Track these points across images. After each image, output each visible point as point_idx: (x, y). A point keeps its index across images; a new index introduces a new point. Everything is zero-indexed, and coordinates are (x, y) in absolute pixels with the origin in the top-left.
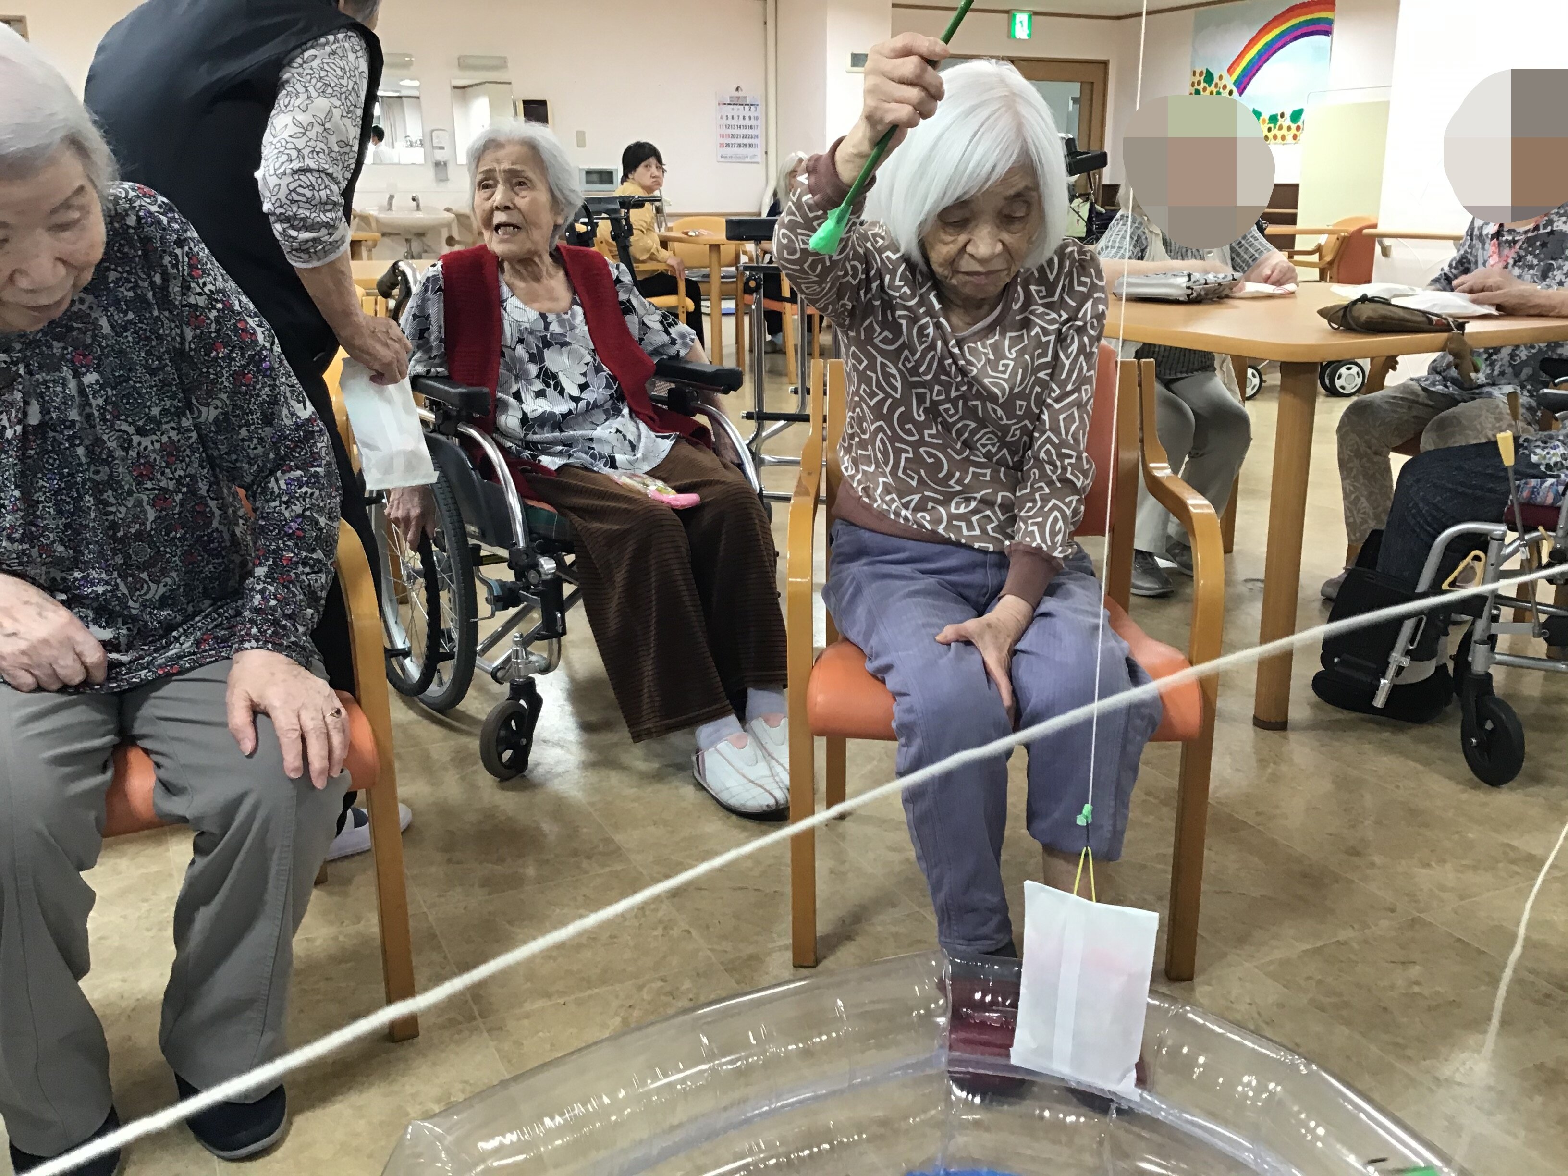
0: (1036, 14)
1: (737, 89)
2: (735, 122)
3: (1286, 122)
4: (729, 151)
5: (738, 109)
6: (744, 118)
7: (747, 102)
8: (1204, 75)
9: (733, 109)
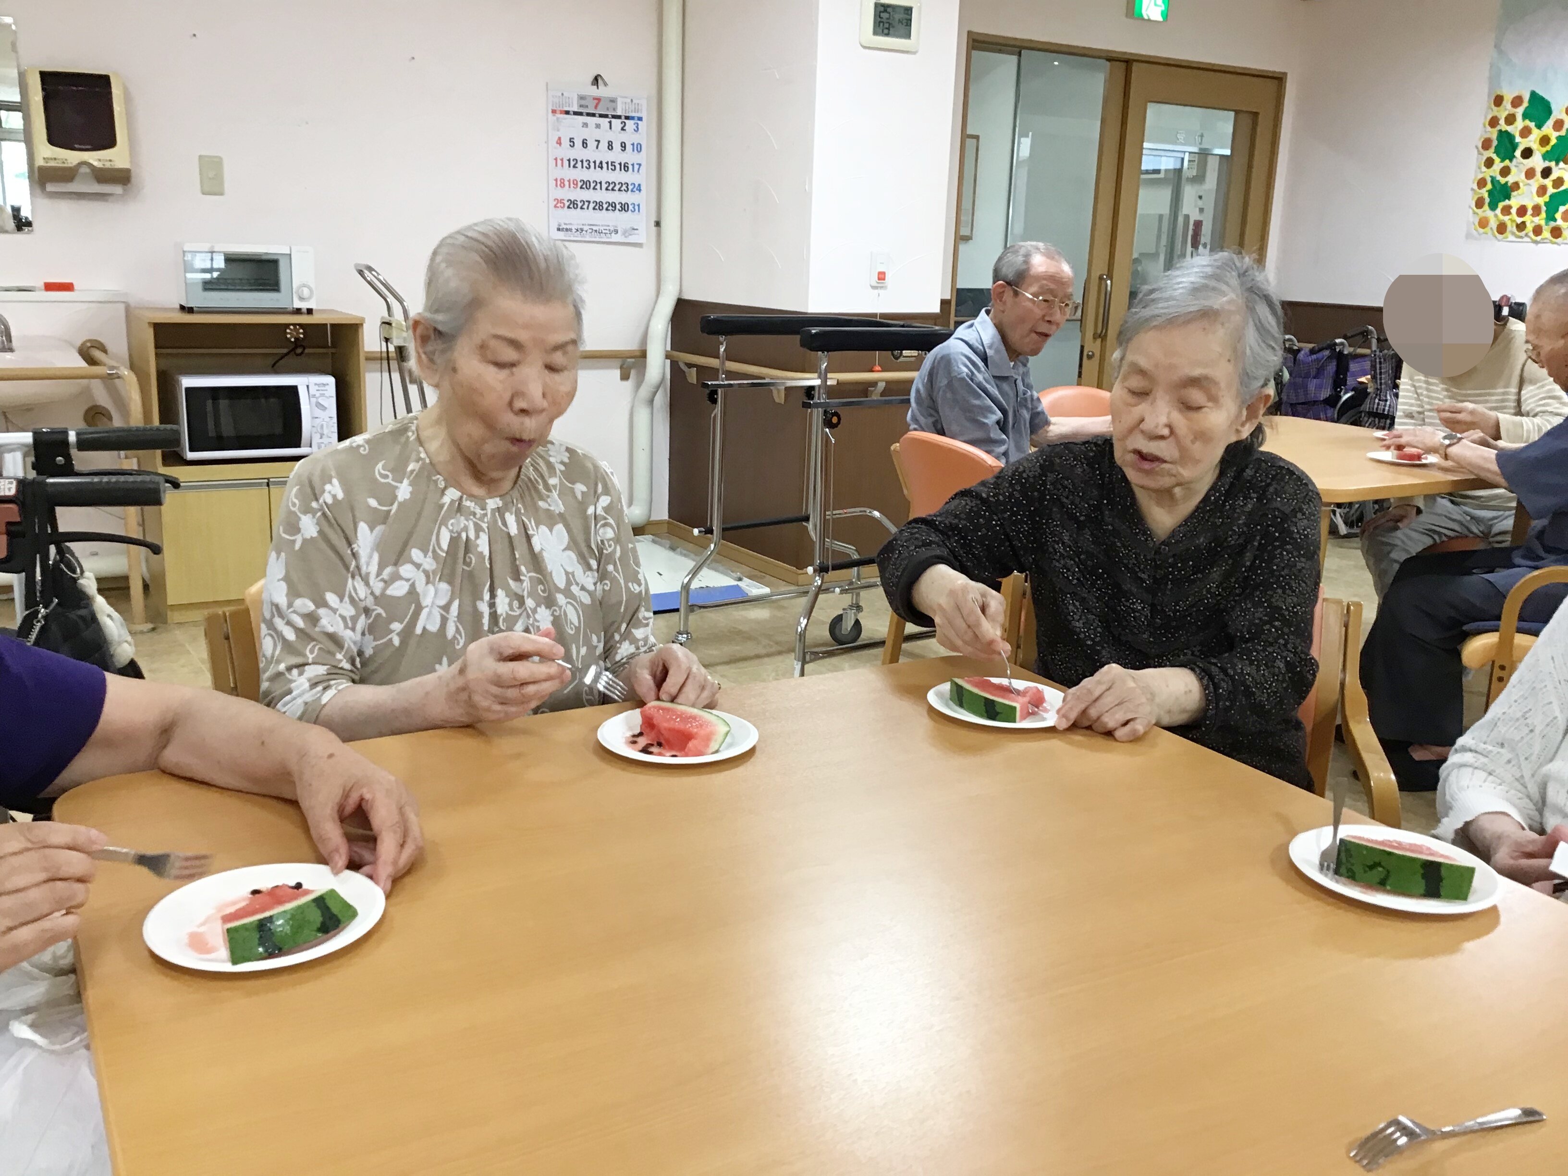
1: (596, 80)
2: (590, 154)
4: (576, 217)
5: (598, 126)
6: (610, 146)
7: (619, 113)
8: (1525, 104)
9: (585, 125)
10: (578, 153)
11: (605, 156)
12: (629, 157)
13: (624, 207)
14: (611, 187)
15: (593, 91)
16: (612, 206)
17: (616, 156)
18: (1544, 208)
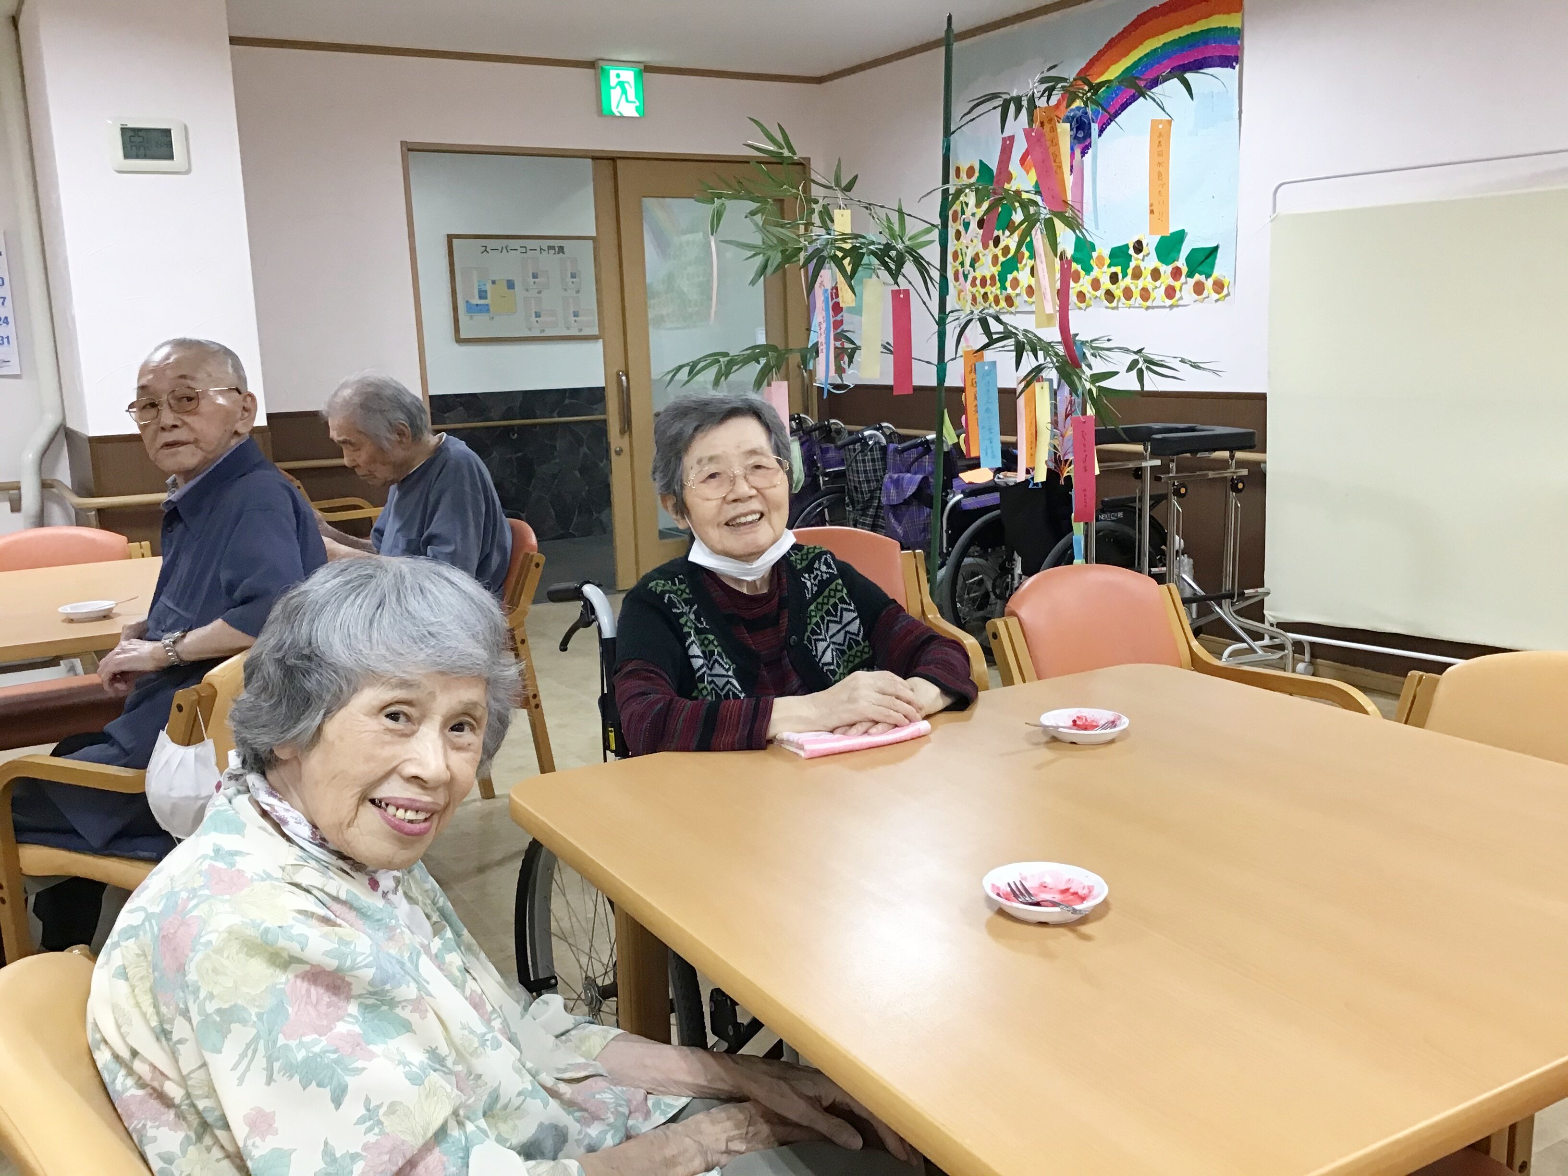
0: (648, 69)
3: (1149, 261)
8: (977, 174)
18: (997, 278)
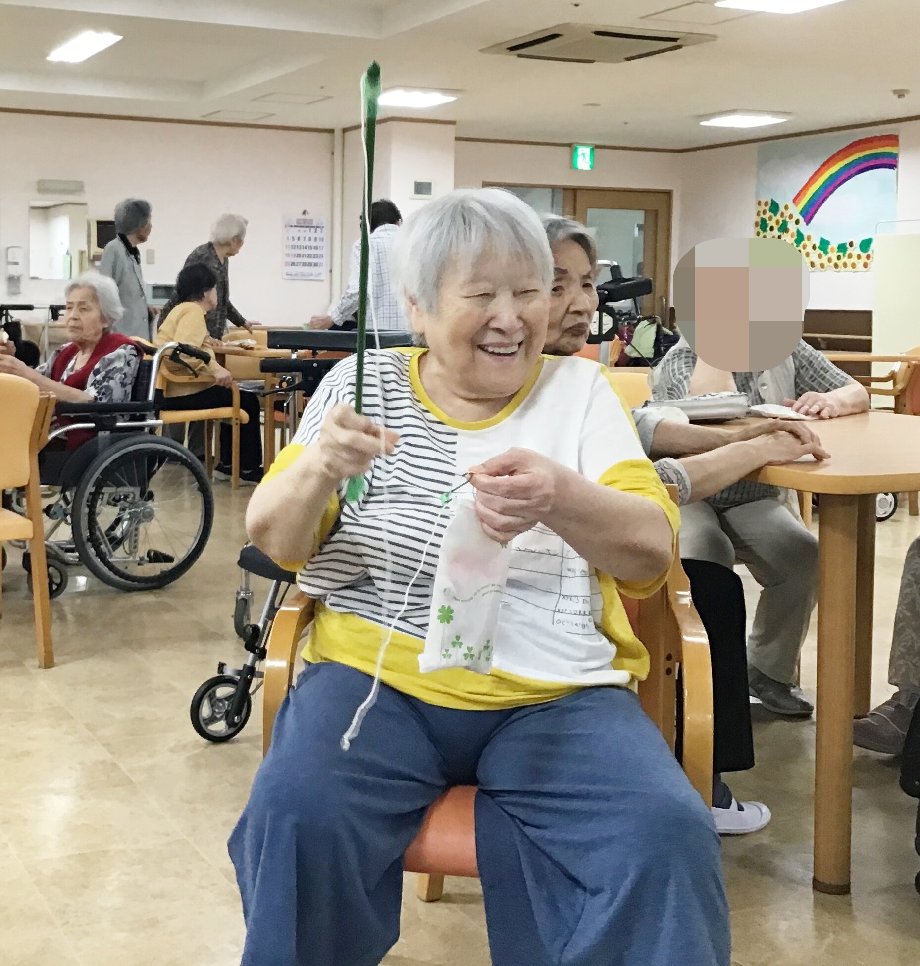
0: (598, 147)
1: (304, 212)
2: (301, 243)
3: (856, 251)
4: (294, 270)
5: (305, 231)
6: (310, 239)
7: (314, 225)
8: (770, 205)
9: (299, 231)
10: (296, 242)
11: (307, 243)
12: (318, 243)
13: (316, 265)
14: (309, 256)
15: (303, 217)
16: (310, 264)
17: (313, 243)
